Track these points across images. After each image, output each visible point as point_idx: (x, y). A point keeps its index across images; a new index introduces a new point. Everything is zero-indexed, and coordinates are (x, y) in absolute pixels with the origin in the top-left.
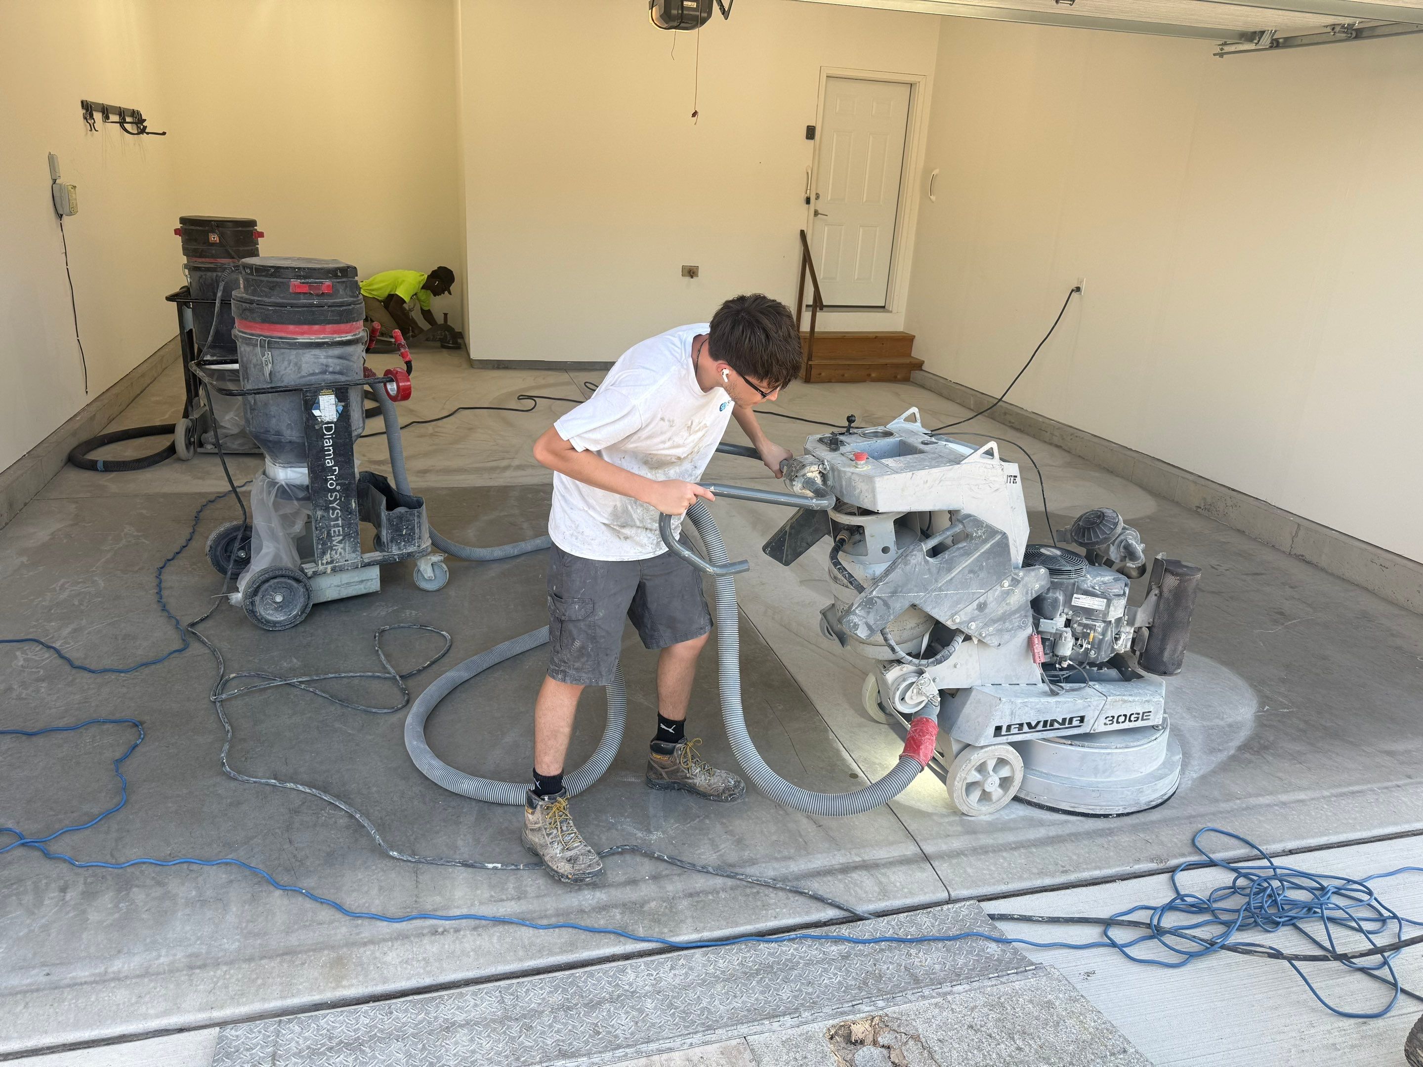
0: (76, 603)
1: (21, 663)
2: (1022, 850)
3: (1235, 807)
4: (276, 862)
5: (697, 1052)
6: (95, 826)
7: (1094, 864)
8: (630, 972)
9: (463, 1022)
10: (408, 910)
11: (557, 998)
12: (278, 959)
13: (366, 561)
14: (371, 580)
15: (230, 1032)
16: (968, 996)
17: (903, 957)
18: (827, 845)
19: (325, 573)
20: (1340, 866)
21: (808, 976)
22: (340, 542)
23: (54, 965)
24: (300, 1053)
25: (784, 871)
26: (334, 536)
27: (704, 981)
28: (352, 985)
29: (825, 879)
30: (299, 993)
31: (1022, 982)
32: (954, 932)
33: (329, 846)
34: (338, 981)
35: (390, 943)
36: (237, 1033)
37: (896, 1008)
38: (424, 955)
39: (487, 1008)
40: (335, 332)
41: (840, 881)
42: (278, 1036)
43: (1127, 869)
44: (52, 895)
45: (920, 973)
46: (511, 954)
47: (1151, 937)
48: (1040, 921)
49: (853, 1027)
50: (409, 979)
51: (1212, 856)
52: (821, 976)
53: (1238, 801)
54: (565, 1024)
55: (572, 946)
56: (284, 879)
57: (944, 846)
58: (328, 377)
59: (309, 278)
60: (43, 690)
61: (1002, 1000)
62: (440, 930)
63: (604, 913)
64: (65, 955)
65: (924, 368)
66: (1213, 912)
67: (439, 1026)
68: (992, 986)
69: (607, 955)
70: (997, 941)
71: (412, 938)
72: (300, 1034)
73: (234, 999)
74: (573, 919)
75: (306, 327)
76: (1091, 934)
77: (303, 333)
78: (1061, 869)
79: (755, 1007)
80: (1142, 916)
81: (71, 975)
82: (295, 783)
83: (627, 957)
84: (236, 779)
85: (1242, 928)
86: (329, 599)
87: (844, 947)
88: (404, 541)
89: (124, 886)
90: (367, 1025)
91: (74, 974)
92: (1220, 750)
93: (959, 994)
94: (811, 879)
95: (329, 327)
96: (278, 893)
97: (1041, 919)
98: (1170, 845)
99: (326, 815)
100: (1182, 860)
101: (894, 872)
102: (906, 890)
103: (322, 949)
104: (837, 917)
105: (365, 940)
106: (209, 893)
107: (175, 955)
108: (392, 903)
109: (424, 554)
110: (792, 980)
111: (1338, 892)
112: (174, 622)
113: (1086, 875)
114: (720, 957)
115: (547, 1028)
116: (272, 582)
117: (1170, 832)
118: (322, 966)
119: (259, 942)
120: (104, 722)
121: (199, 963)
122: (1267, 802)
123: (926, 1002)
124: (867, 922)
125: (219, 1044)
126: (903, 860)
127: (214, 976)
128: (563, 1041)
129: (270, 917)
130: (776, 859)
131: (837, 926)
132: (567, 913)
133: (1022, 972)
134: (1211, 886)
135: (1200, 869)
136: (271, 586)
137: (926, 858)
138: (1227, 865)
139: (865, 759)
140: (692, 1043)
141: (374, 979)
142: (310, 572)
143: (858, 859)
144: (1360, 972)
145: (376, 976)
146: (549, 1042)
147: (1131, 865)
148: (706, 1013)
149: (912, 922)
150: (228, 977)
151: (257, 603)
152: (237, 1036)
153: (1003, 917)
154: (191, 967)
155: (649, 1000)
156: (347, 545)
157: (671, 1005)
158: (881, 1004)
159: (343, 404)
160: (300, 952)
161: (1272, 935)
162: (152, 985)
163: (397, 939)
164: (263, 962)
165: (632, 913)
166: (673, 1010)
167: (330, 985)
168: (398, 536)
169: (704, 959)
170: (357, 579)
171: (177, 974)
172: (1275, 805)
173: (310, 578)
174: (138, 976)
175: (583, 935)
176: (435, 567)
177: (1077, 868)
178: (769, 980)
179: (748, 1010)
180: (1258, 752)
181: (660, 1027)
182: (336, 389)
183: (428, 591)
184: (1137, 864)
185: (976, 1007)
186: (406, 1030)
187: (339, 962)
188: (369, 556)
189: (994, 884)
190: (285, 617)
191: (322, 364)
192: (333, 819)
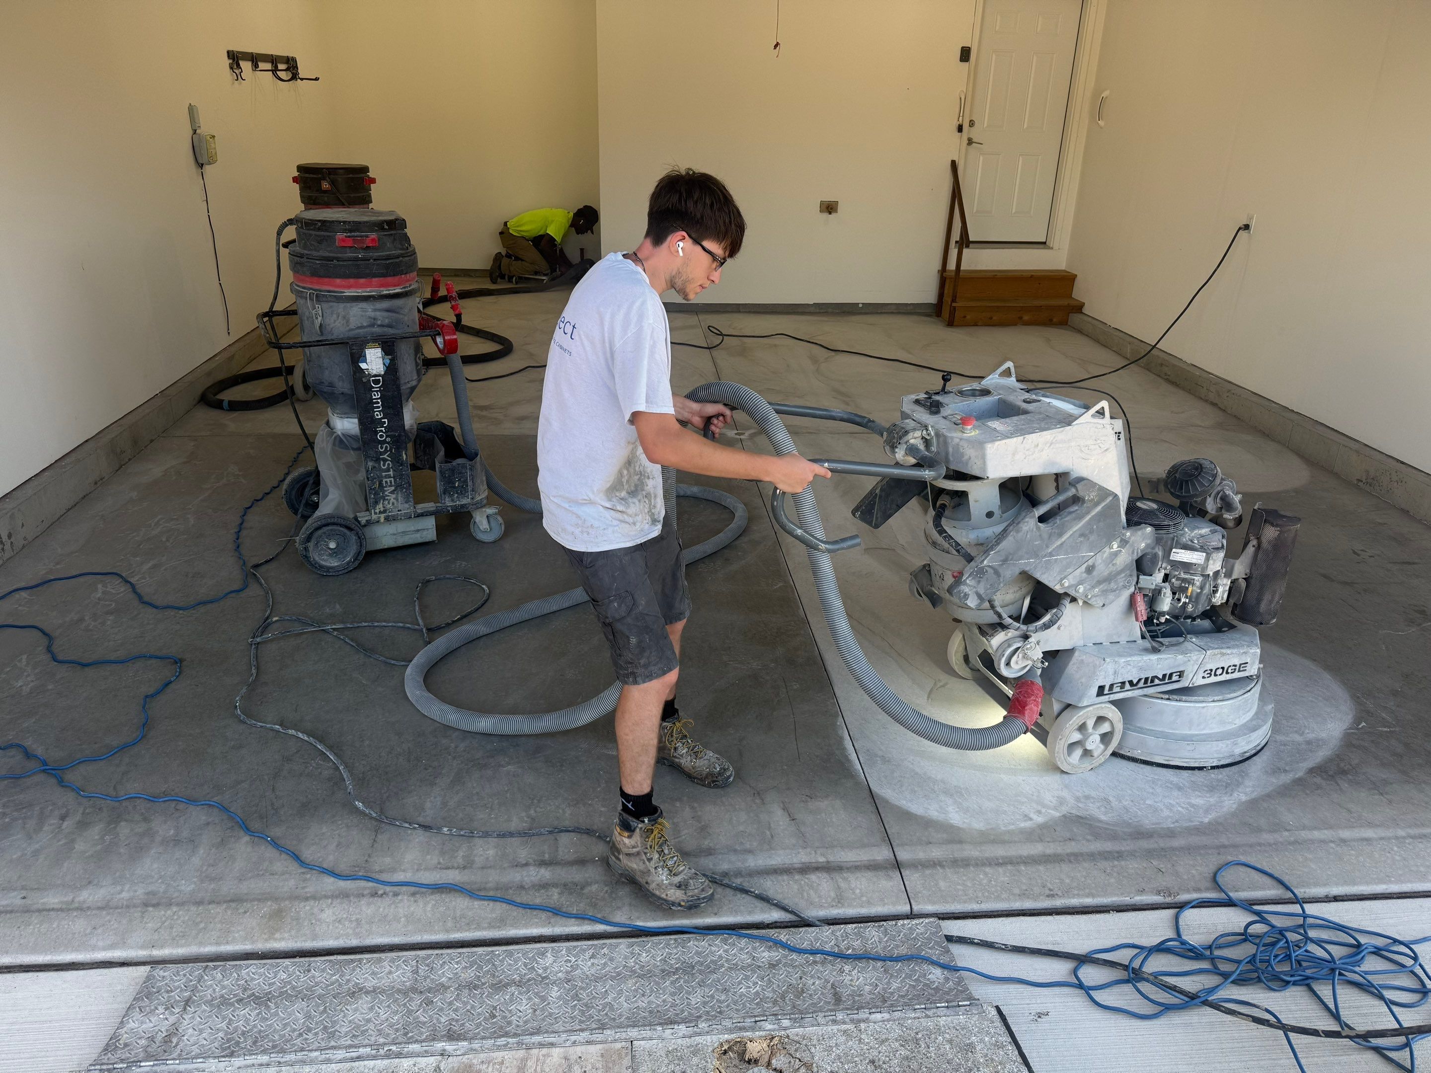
0: (164, 540)
1: (99, 595)
2: (1009, 867)
3: (1281, 840)
4: (254, 808)
5: (579, 1050)
6: (110, 758)
7: (1087, 891)
8: (549, 955)
9: (371, 989)
10: (357, 869)
11: (470, 975)
12: (225, 906)
13: (419, 511)
14: (427, 530)
15: (159, 972)
16: (884, 1026)
17: (834, 973)
18: (794, 841)
19: (378, 522)
20: (1391, 921)
21: (726, 982)
22: (392, 492)
23: (32, 889)
24: (212, 1001)
25: (739, 864)
26: (386, 487)
27: (619, 974)
28: (283, 939)
29: (780, 878)
30: (234, 940)
31: (949, 1019)
32: (903, 950)
33: (307, 796)
34: (271, 933)
35: (330, 901)
36: (165, 974)
37: (800, 1031)
38: (358, 916)
39: (399, 977)
40: (382, 286)
41: (796, 881)
42: (199, 982)
43: (1126, 900)
44: (52, 822)
45: (845, 993)
46: (441, 924)
47: (1127, 981)
48: (1003, 949)
49: (749, 1045)
50: (337, 938)
51: (1231, 894)
52: (740, 983)
53: (1287, 833)
54: (465, 1003)
55: (502, 922)
56: (256, 825)
57: (921, 854)
58: (376, 330)
59: (354, 231)
60: (109, 623)
61: (920, 1036)
62: (380, 892)
63: (543, 891)
64: (44, 881)
65: (1084, 311)
66: (1212, 960)
67: (347, 990)
68: (915, 1018)
69: (534, 935)
70: (944, 967)
71: (352, 898)
72: (219, 982)
73: (174, 941)
74: (510, 894)
75: (352, 281)
76: (1059, 969)
77: (349, 287)
78: (1047, 892)
79: (659, 1009)
80: (1123, 956)
81: (42, 901)
82: (297, 730)
83: (553, 939)
84: (245, 723)
85: (1241, 981)
86: (386, 547)
87: (777, 954)
88: (457, 493)
89: (116, 818)
90: (283, 980)
91: (45, 900)
92: (1285, 771)
93: (875, 1023)
94: (765, 876)
95: (375, 280)
96: (247, 838)
97: (1004, 947)
98: (1185, 877)
99: (314, 765)
100: (1195, 896)
101: (857, 878)
102: (864, 899)
103: (267, 899)
104: (782, 920)
105: (308, 895)
106: (185, 834)
107: (136, 891)
108: (345, 860)
109: (480, 506)
110: (708, 984)
111: (1377, 952)
112: (242, 562)
113: (1075, 902)
114: (645, 950)
115: (446, 1005)
116: (325, 529)
117: (1191, 862)
118: (262, 917)
119: (212, 886)
120: (151, 657)
121: (154, 902)
122: (1323, 837)
123: (835, 1028)
124: (813, 929)
125: (144, 983)
126: (871, 866)
127: (164, 915)
128: (457, 1021)
129: (230, 863)
130: (735, 851)
131: (777, 930)
132: (506, 888)
133: (953, 1007)
134: (1222, 930)
135: (1215, 909)
136: (325, 533)
137: (898, 865)
138: (1248, 905)
139: (868, 750)
140: (576, 1041)
141: (305, 935)
142: (363, 521)
143: (822, 859)
144: (1372, 1052)
145: (308, 932)
146: (443, 1020)
147: (1132, 896)
148: (607, 1009)
149: (859, 935)
150: (176, 917)
151: (311, 549)
152: (164, 977)
153: (962, 940)
154: (146, 905)
155: (556, 988)
156: (400, 495)
157: (576, 997)
158: (786, 1023)
159: (390, 357)
160: (246, 901)
161: (1277, 994)
162: (108, 918)
163: (337, 897)
164: (210, 906)
165: (571, 894)
166: (576, 1002)
167: (263, 936)
168: (450, 488)
169: (628, 951)
170: (412, 528)
171: (132, 910)
172: (1332, 842)
173: (365, 526)
174: (99, 908)
175: (516, 912)
176: (491, 520)
177: (1067, 893)
178: (684, 982)
179: (651, 1012)
180: (1332, 776)
181: (556, 1018)
182: (382, 342)
183: (484, 543)
184: (1138, 895)
185: (887, 1039)
186: (315, 990)
187: (278, 914)
188: (422, 507)
189: (965, 902)
190: (339, 564)
191: (370, 317)
192: (319, 770)
